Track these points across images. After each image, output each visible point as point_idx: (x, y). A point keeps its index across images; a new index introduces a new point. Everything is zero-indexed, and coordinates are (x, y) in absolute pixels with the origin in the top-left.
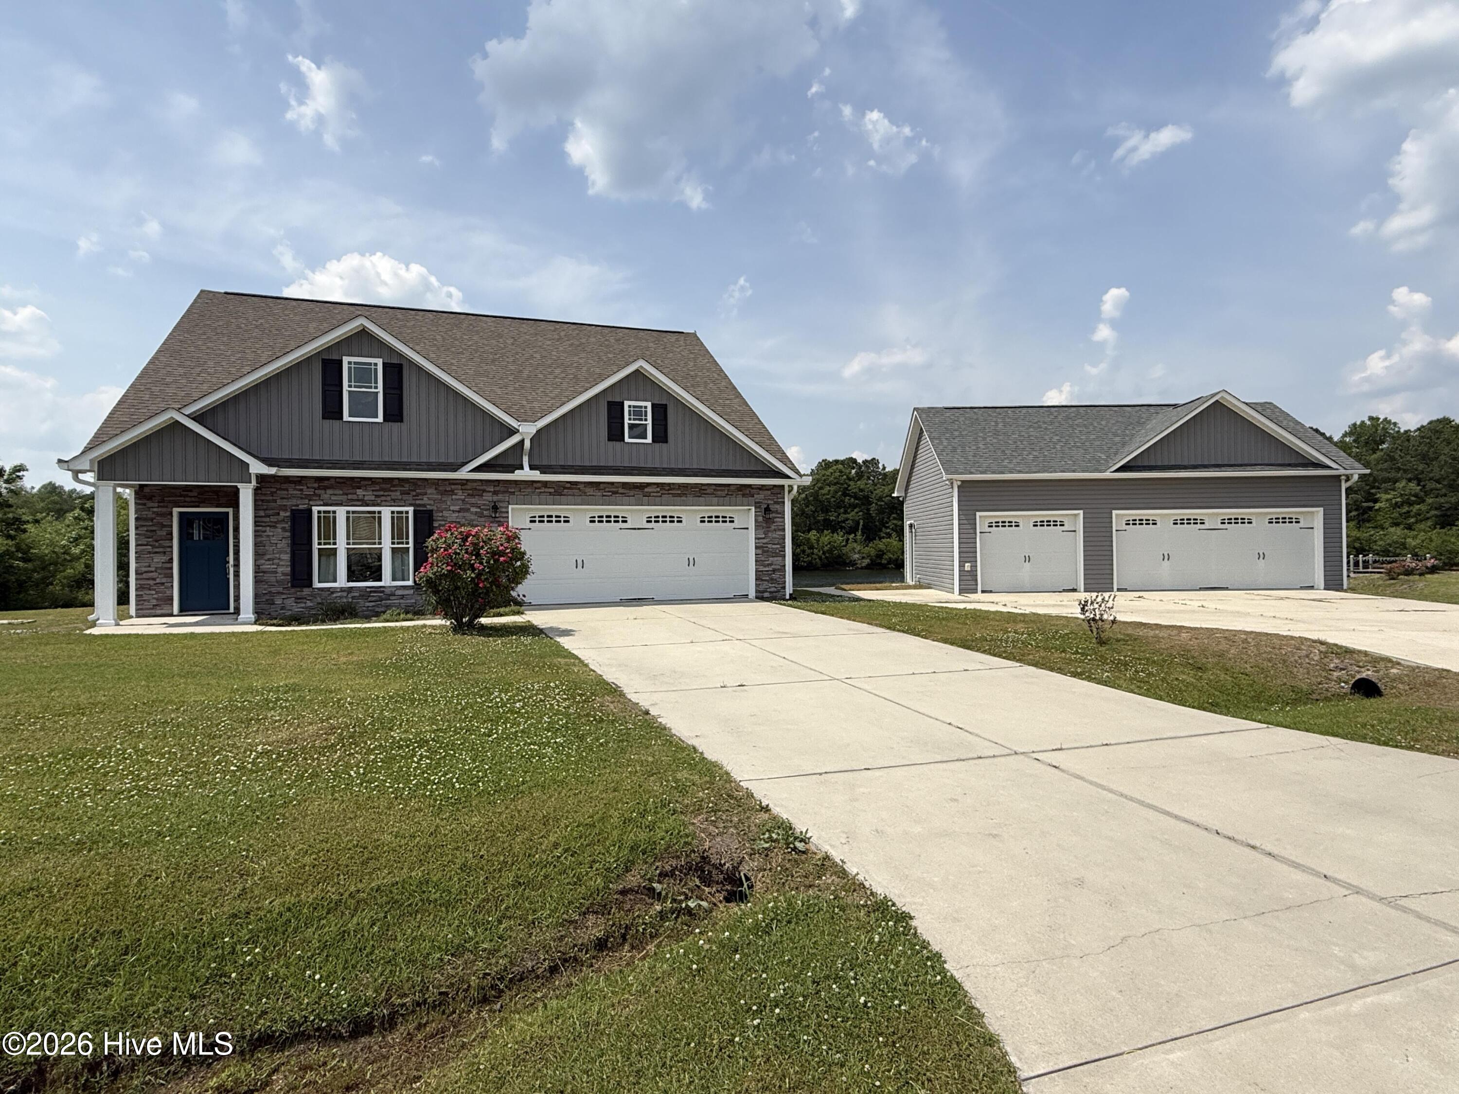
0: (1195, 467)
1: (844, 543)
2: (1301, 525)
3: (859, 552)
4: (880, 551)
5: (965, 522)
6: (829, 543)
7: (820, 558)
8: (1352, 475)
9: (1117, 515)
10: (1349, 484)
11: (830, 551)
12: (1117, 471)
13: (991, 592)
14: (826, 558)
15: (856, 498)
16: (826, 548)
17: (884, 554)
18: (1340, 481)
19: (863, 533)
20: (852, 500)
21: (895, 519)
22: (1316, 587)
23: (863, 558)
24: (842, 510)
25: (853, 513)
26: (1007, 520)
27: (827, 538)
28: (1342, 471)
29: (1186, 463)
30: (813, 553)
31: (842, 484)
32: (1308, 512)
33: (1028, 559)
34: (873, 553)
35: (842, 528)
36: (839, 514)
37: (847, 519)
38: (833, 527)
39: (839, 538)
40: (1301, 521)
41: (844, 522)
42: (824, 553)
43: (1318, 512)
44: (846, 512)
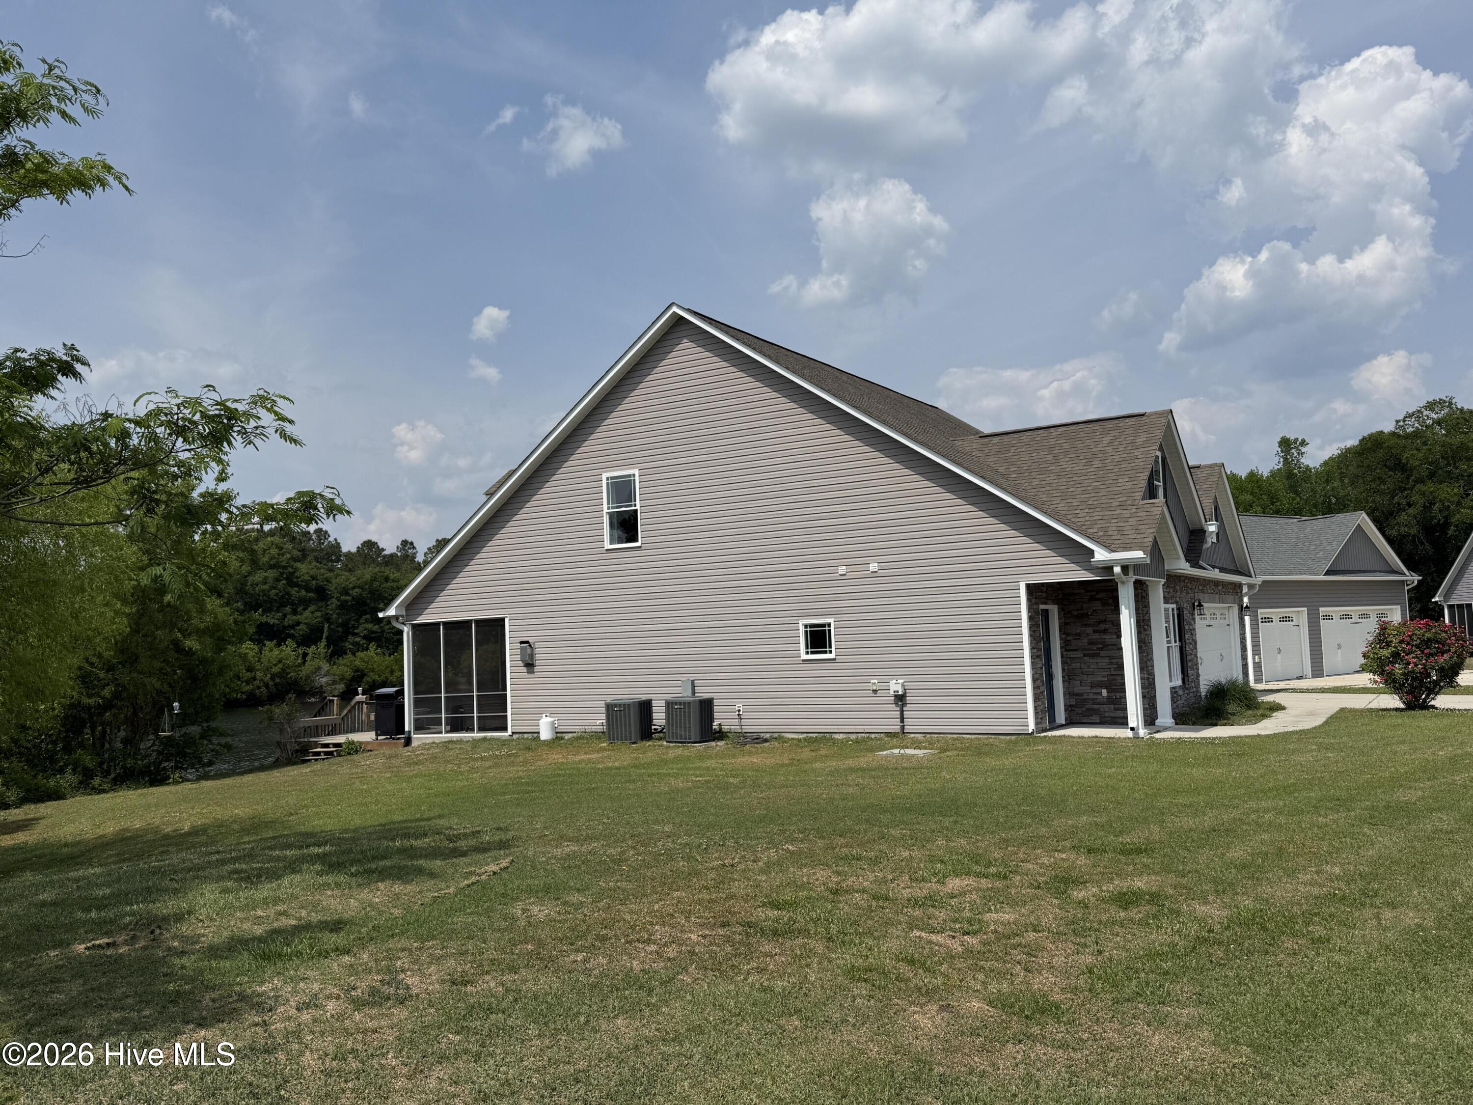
1: (300, 661)
3: (327, 674)
4: (357, 670)
6: (280, 662)
7: (267, 686)
11: (283, 673)
14: (276, 685)
15: (308, 589)
16: (275, 670)
17: (364, 675)
19: (328, 646)
20: (303, 593)
21: (367, 621)
23: (334, 682)
24: (288, 609)
25: (307, 613)
27: (272, 653)
30: (254, 679)
31: (285, 567)
34: (349, 674)
35: (293, 637)
36: (285, 615)
37: (298, 623)
38: (278, 635)
39: (288, 651)
41: (292, 627)
42: (272, 678)
44: (295, 612)
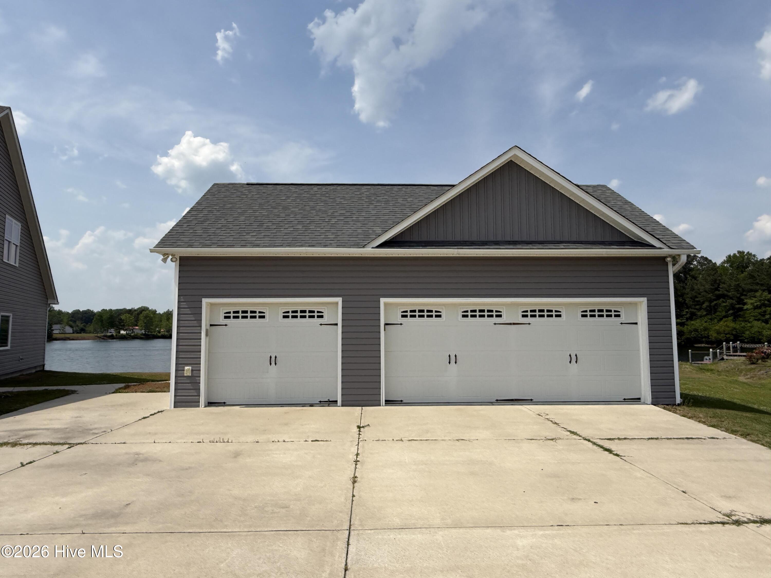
0: (497, 243)
2: (623, 319)
5: (188, 311)
8: (679, 255)
9: (386, 304)
10: (678, 267)
12: (382, 246)
13: (224, 404)
18: (667, 264)
22: (642, 400)
26: (249, 309)
28: (666, 251)
29: (474, 238)
32: (630, 303)
33: (273, 361)
40: (622, 314)
43: (641, 302)
